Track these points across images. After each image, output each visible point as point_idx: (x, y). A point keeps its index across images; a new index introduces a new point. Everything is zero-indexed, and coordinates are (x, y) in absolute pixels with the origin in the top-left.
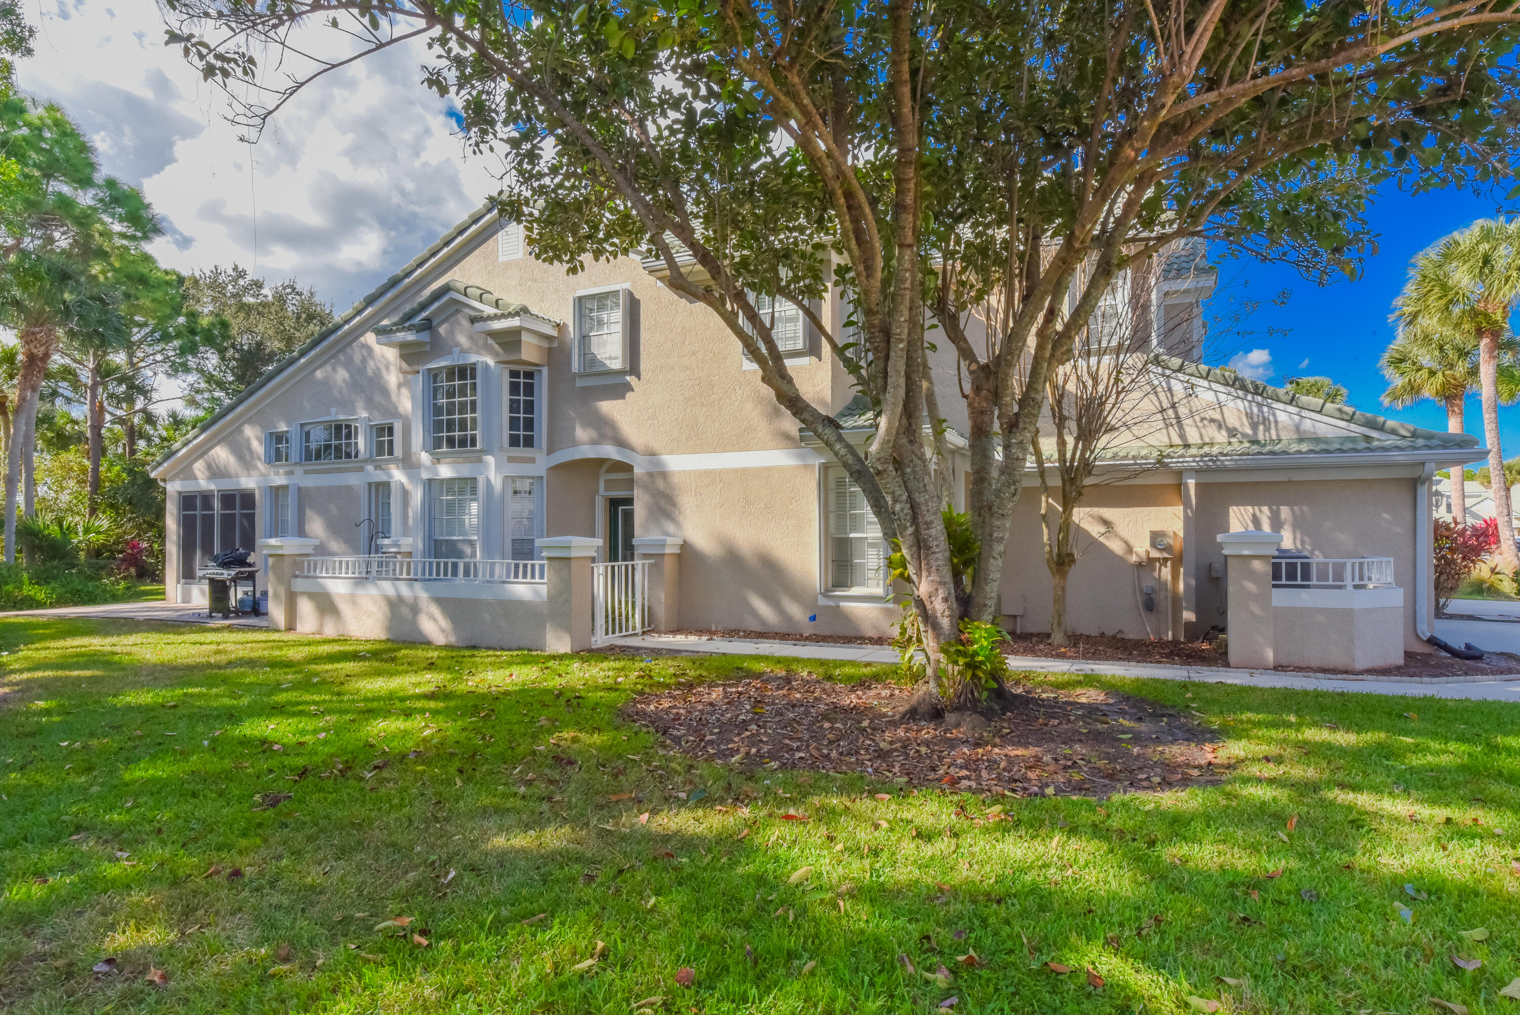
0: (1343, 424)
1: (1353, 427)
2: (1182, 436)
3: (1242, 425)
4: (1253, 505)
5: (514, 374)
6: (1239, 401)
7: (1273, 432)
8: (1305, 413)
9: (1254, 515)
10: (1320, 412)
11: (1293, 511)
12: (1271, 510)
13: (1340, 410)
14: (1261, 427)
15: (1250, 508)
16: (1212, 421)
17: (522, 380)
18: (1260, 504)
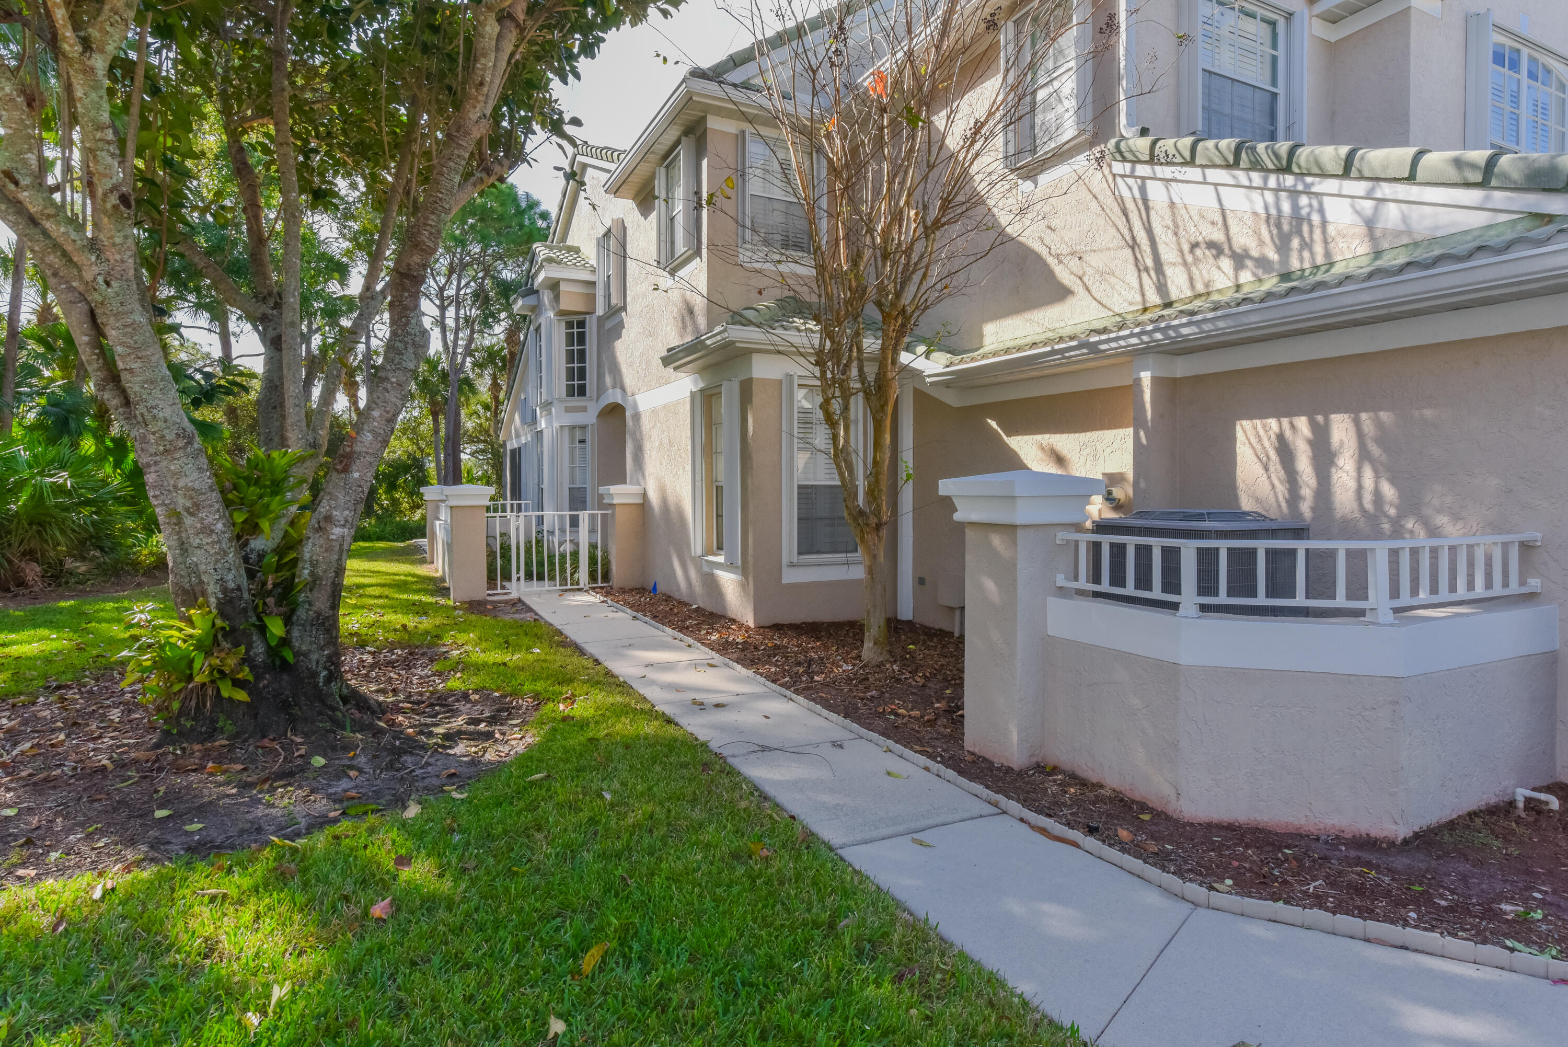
0: (1474, 196)
1: (1499, 197)
2: (1162, 288)
3: (1261, 243)
4: (1278, 416)
5: (570, 325)
6: (1256, 195)
7: (1319, 249)
8: (1386, 190)
9: (1281, 437)
10: (1411, 178)
11: (1357, 423)
12: (1313, 424)
13: (1458, 163)
14: (1295, 243)
15: (1273, 423)
16: (1211, 245)
17: (575, 330)
18: (1290, 414)
